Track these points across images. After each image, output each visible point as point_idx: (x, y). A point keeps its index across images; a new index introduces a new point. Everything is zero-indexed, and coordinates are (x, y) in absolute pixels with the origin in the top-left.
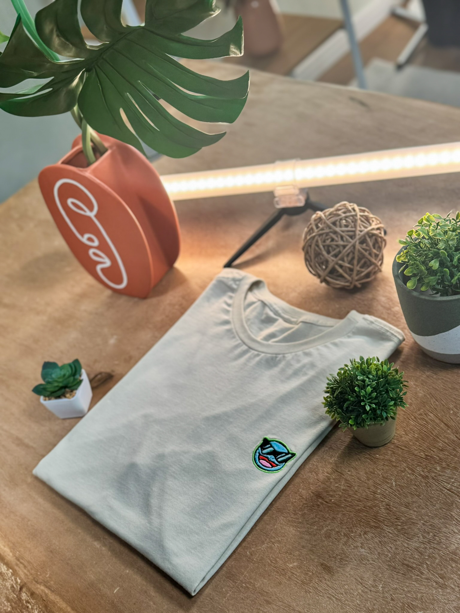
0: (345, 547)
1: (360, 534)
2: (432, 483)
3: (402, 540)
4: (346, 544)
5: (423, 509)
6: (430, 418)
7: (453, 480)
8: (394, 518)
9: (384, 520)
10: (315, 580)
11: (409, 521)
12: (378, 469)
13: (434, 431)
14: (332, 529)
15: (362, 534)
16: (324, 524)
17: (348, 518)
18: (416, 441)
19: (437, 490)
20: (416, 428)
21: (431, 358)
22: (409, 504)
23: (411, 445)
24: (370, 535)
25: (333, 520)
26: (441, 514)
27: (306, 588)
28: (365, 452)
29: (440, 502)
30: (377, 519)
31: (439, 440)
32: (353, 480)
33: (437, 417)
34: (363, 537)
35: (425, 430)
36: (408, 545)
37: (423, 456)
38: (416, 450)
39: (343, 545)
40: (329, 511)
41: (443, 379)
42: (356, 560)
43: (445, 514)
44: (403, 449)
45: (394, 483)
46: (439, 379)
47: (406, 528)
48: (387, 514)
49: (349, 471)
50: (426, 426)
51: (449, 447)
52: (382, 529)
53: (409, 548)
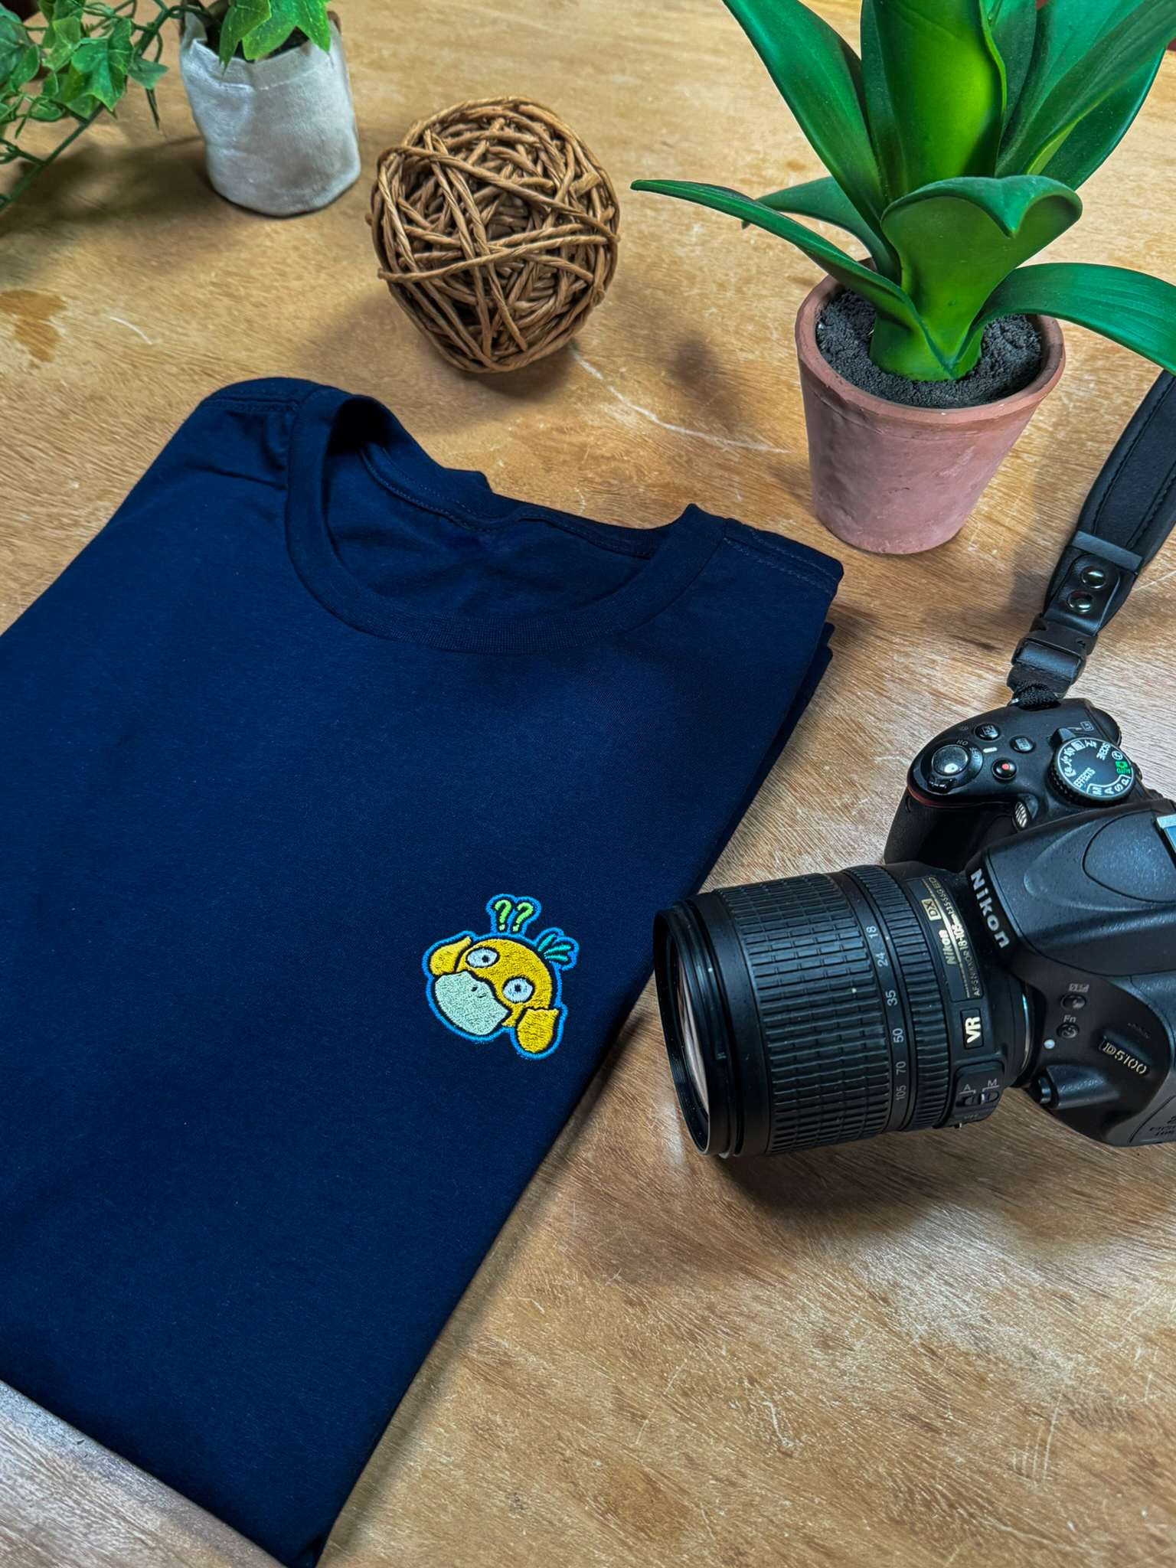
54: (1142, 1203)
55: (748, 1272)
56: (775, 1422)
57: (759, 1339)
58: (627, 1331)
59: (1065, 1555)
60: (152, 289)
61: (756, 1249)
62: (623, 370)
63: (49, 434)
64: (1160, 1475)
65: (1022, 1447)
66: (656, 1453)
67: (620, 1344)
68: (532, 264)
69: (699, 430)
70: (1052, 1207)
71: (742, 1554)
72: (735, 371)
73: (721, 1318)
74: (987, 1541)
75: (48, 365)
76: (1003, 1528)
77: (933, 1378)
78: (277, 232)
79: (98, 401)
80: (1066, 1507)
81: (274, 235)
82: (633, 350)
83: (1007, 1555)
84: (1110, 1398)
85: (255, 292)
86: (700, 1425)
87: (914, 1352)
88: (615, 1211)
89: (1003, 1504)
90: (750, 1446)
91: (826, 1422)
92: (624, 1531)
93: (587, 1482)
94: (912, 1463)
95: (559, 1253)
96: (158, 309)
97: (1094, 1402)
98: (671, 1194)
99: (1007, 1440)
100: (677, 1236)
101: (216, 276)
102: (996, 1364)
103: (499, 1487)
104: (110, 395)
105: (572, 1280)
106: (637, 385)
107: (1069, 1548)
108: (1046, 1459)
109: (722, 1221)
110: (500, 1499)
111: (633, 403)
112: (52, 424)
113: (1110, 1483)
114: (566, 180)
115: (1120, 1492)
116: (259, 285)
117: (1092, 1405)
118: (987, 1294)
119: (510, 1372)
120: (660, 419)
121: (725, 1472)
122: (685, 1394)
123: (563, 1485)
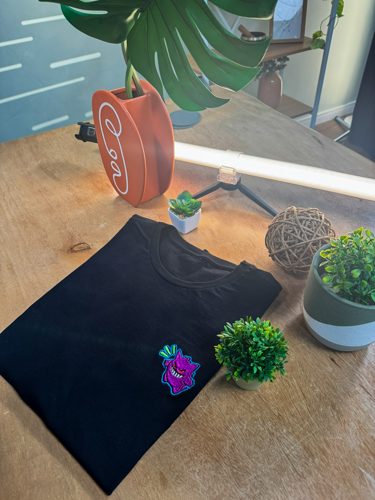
0: (186, 467)
1: (202, 460)
2: (275, 442)
3: (233, 484)
4: (187, 465)
5: (260, 462)
6: (293, 383)
7: (293, 448)
8: (234, 459)
9: (225, 457)
10: (149, 486)
11: (244, 468)
12: (238, 409)
13: (292, 395)
14: (182, 445)
15: (203, 461)
16: (178, 437)
17: (198, 441)
18: (276, 398)
19: (277, 451)
20: (279, 387)
21: (310, 334)
22: (250, 452)
23: (270, 400)
24: (208, 466)
25: (186, 437)
26: (272, 475)
27: (140, 489)
28: (233, 388)
29: (276, 463)
30: (220, 453)
31: (293, 405)
32: (215, 409)
33: (299, 385)
34: (203, 464)
35: (286, 391)
36: (236, 491)
37: (277, 414)
38: (273, 406)
39: (185, 463)
40: (186, 427)
41: (313, 354)
42: (189, 484)
43: (276, 476)
44: (263, 400)
45: (245, 427)
46: (310, 353)
47: (240, 474)
48: (230, 453)
49: (215, 399)
50: (288, 388)
51: (299, 415)
52: (221, 465)
53: (235, 495)
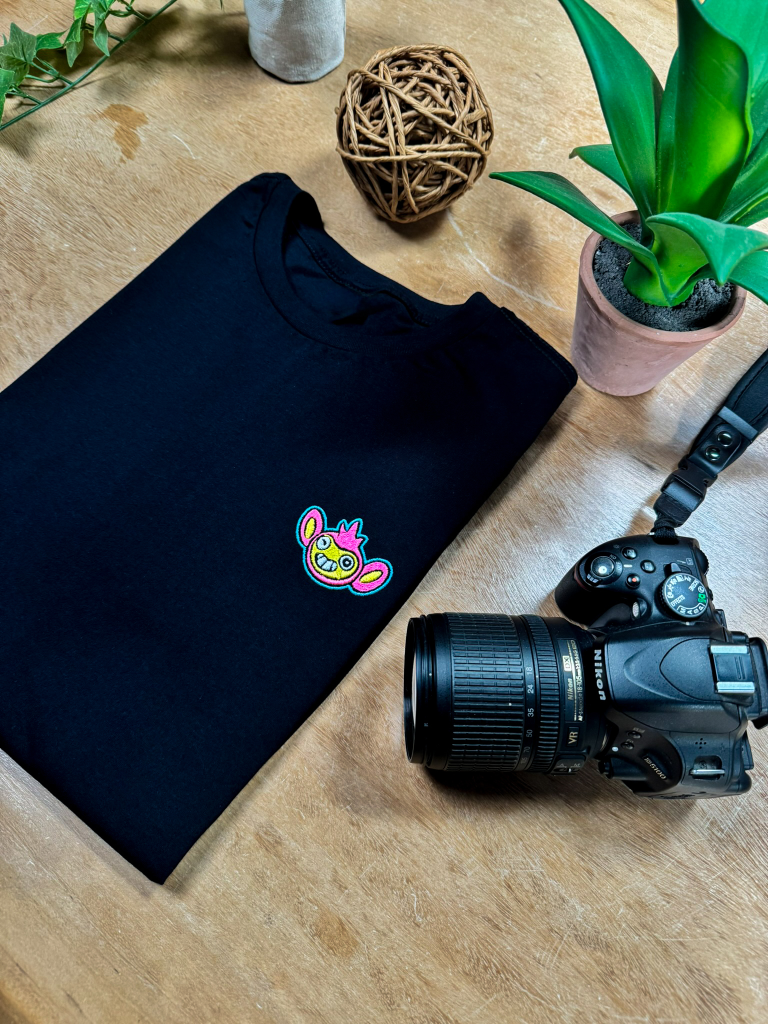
54: (647, 827)
55: (420, 820)
56: (415, 906)
57: (416, 859)
58: (347, 839)
59: (551, 1011)
60: (201, 119)
61: (428, 808)
62: (476, 232)
63: (124, 211)
64: (614, 980)
65: (544, 949)
66: (347, 909)
67: (342, 845)
68: (430, 165)
69: (513, 284)
70: (596, 819)
71: (381, 973)
72: (544, 247)
73: (399, 842)
74: (512, 995)
75: (130, 162)
76: (522, 990)
77: (506, 901)
78: (284, 93)
79: (156, 193)
80: (559, 986)
81: (282, 95)
82: (485, 220)
83: (520, 1005)
84: (599, 933)
85: (263, 134)
86: (375, 900)
87: (499, 884)
88: (355, 770)
89: (526, 977)
90: (399, 916)
91: (442, 912)
92: (322, 947)
93: (308, 917)
94: (483, 945)
95: (320, 787)
96: (203, 135)
97: (589, 933)
98: (388, 767)
99: (537, 943)
100: (386, 792)
101: (242, 117)
102: (542, 900)
103: (261, 910)
104: (164, 190)
105: (324, 805)
106: (482, 245)
107: (554, 1008)
108: (555, 958)
109: (414, 789)
110: (260, 917)
111: (478, 256)
112: (127, 204)
113: (586, 979)
114: (463, 114)
115: (590, 984)
116: (266, 129)
117: (587, 934)
118: (547, 861)
119: (280, 848)
120: (491, 271)
121: (382, 927)
122: (371, 881)
123: (295, 916)
